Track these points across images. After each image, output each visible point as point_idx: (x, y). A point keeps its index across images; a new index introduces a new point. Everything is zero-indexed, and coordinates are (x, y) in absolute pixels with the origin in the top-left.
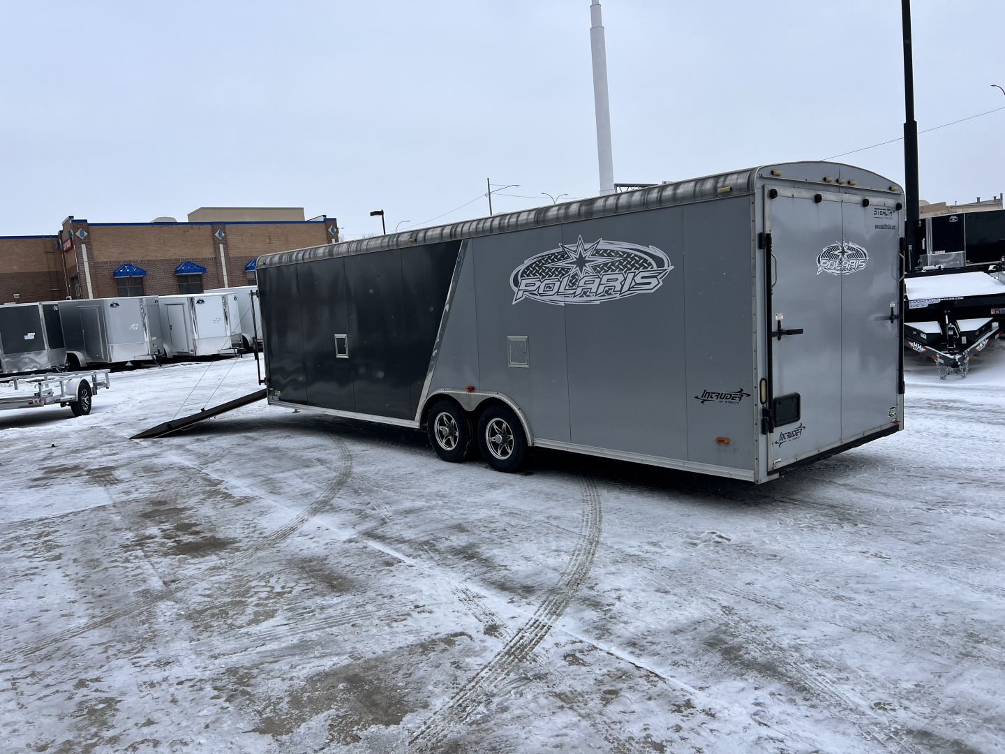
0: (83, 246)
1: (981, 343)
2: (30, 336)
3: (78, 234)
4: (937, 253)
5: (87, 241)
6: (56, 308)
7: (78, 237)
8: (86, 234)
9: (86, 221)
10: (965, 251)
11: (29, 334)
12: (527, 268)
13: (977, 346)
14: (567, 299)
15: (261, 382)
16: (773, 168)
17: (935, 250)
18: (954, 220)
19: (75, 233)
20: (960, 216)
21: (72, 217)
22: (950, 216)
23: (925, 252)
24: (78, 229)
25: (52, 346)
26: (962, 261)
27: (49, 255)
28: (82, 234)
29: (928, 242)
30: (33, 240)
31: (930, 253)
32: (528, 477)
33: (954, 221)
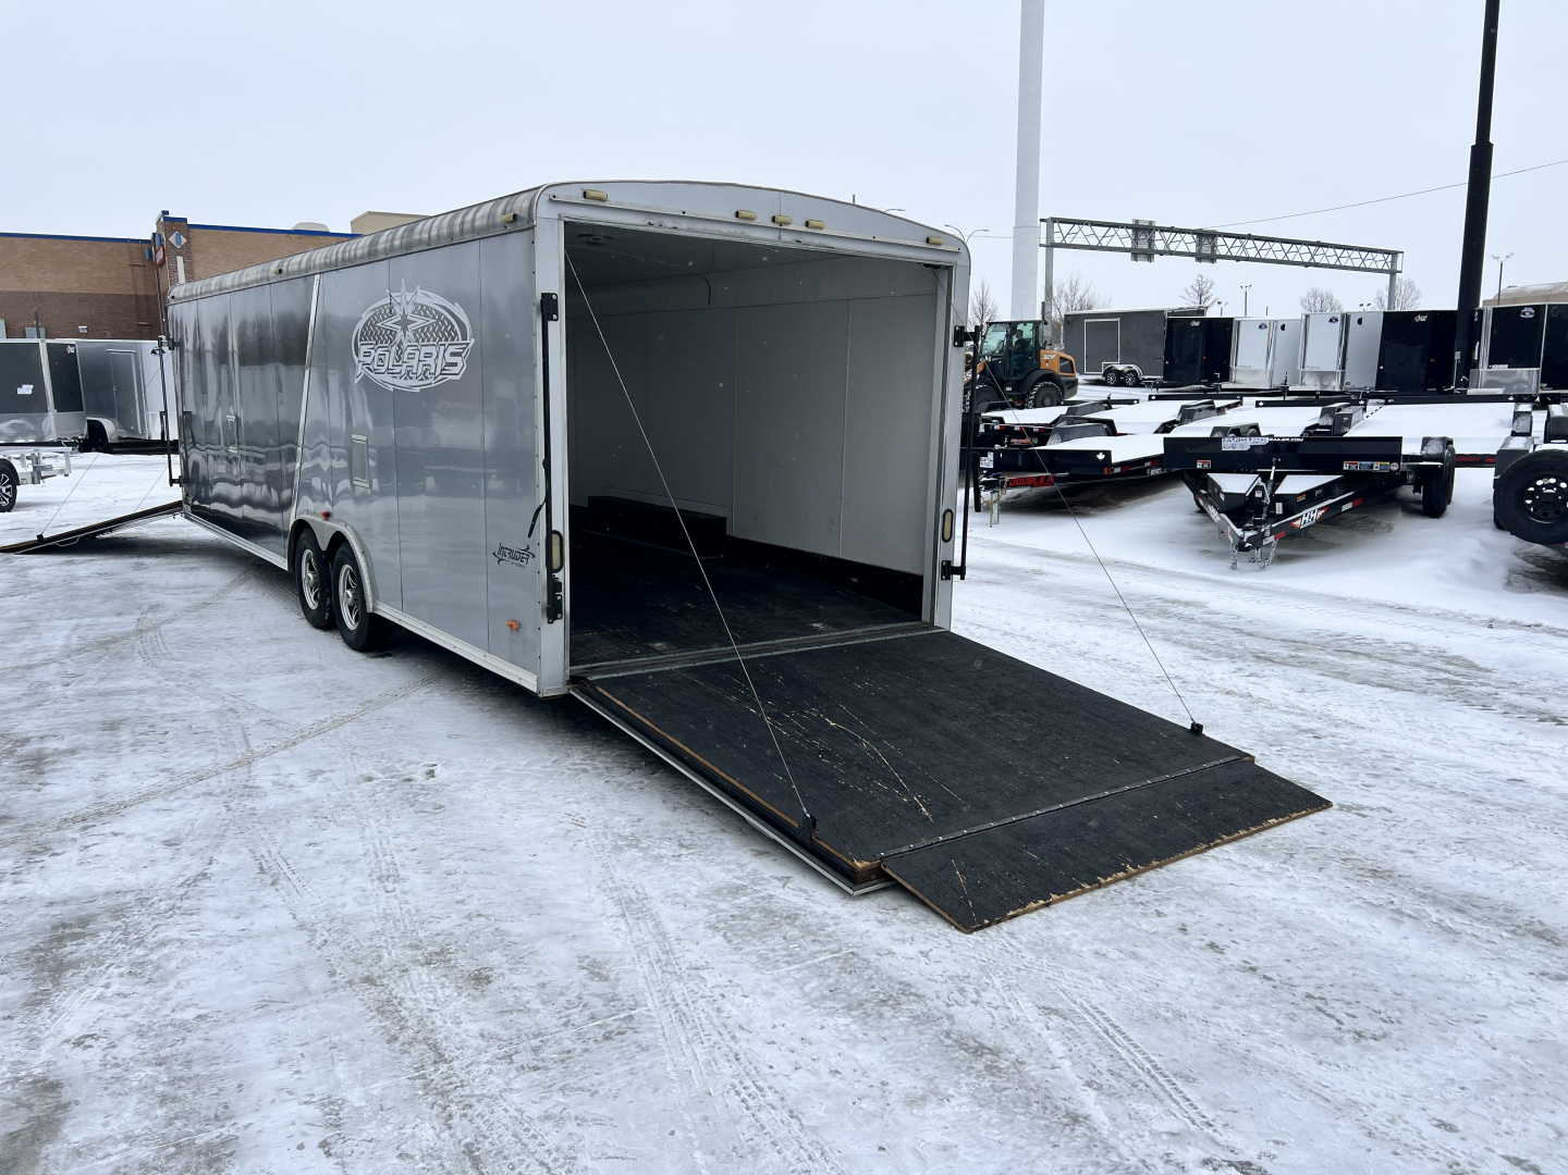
0: (180, 259)
1: (1309, 516)
2: (26, 390)
3: (172, 239)
4: (1496, 368)
5: (186, 251)
6: (71, 350)
7: (172, 245)
8: (184, 240)
9: (185, 220)
10: (1540, 369)
11: (24, 386)
12: (364, 328)
13: (1295, 520)
14: (397, 382)
15: (172, 482)
16: (586, 187)
17: (1492, 362)
18: (1528, 314)
19: (167, 237)
20: (1538, 309)
21: (167, 213)
22: (1524, 307)
23: (1476, 365)
24: (173, 231)
25: (60, 407)
26: (1534, 386)
27: (137, 269)
28: (179, 241)
29: (1483, 350)
30: (113, 245)
31: (1483, 368)
32: (380, 660)
33: (1528, 316)
